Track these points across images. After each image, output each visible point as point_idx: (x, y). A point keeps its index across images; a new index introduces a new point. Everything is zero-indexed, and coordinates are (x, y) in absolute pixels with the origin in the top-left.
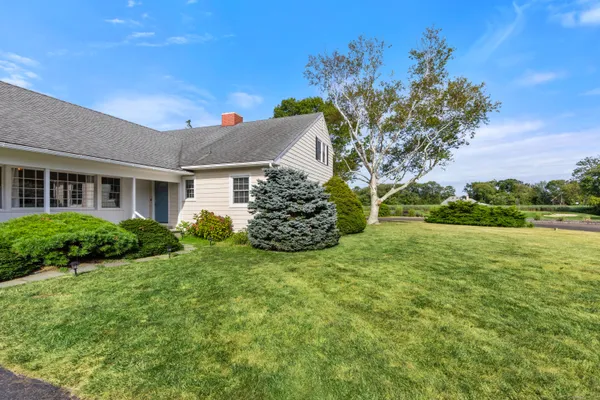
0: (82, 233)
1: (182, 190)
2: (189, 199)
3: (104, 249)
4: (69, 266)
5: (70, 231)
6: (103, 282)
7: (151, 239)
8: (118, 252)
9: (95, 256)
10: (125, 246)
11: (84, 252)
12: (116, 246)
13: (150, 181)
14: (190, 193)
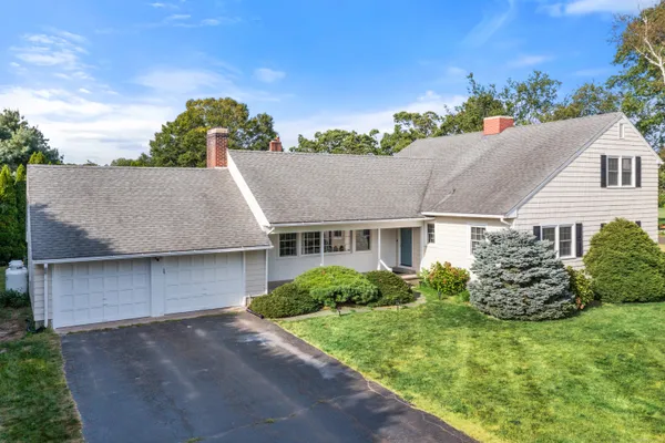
0: (343, 286)
1: (424, 234)
2: (430, 244)
3: (355, 298)
4: (336, 307)
5: (337, 284)
6: (354, 323)
7: (389, 290)
8: (364, 301)
9: (350, 303)
10: (368, 296)
11: (344, 300)
12: (363, 297)
13: (397, 229)
14: (431, 239)
